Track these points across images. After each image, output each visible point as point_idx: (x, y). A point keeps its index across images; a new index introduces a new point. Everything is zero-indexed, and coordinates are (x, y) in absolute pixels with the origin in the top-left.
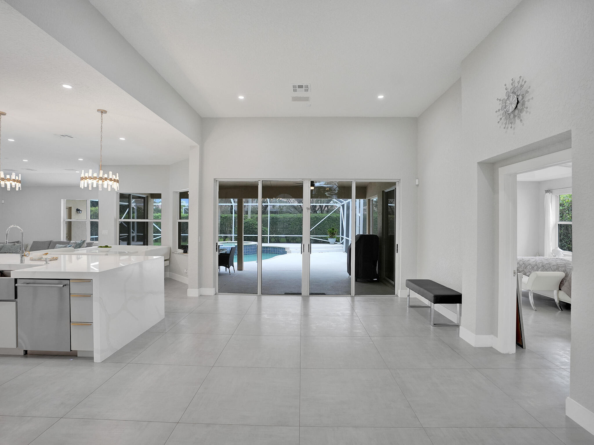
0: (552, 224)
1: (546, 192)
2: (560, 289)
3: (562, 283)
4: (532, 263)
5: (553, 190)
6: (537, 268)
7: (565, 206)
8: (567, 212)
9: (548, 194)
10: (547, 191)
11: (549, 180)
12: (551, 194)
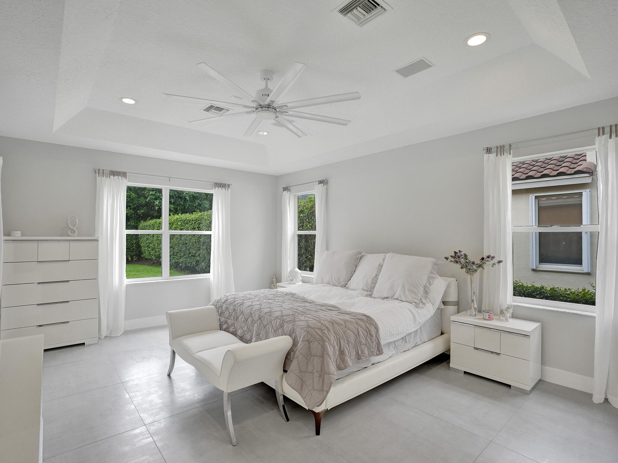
0: (290, 234)
1: (284, 190)
2: (285, 371)
3: (289, 357)
4: (246, 310)
5: (291, 187)
6: (252, 322)
7: (305, 213)
8: (307, 220)
9: (285, 192)
10: (286, 189)
11: (287, 174)
12: (289, 192)
